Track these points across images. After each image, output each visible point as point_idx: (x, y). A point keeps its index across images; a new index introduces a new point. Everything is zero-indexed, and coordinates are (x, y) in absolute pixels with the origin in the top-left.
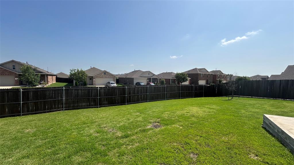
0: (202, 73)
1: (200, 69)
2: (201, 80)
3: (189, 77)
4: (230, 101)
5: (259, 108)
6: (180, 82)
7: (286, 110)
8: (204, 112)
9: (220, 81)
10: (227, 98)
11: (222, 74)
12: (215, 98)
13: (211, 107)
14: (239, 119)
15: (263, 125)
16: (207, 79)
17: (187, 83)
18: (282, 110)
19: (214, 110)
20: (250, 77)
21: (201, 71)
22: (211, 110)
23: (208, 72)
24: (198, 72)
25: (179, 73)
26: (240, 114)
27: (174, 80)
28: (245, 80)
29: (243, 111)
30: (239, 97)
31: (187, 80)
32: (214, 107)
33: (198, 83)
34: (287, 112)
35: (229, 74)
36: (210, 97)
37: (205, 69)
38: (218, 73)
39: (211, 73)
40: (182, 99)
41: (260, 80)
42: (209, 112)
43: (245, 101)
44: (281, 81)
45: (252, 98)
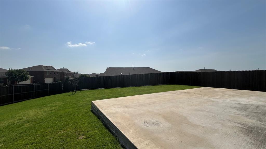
0: (48, 71)
1: (47, 66)
2: (48, 78)
3: (30, 75)
4: (74, 95)
5: (92, 97)
6: (15, 82)
7: (105, 95)
8: (45, 111)
9: (68, 78)
10: (71, 93)
11: (69, 72)
12: (61, 94)
13: (54, 105)
14: (77, 109)
15: (91, 109)
16: (55, 77)
17: (28, 82)
18: (103, 95)
19: (57, 107)
20: (90, 75)
21: (47, 69)
22: (53, 108)
23: (56, 70)
24: (43, 69)
25: (14, 70)
26: (78, 105)
27: (5, 79)
28: (86, 76)
29: (81, 102)
30: (81, 90)
31: (27, 78)
32: (58, 103)
33: (44, 81)
34: (105, 96)
35: (75, 72)
36: (56, 95)
37: (51, 66)
38: (66, 71)
39: (58, 71)
40: (15, 104)
41: (95, 76)
42: (50, 111)
43: (85, 93)
44: (103, 77)
45: (89, 90)
